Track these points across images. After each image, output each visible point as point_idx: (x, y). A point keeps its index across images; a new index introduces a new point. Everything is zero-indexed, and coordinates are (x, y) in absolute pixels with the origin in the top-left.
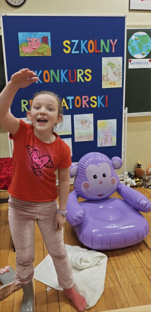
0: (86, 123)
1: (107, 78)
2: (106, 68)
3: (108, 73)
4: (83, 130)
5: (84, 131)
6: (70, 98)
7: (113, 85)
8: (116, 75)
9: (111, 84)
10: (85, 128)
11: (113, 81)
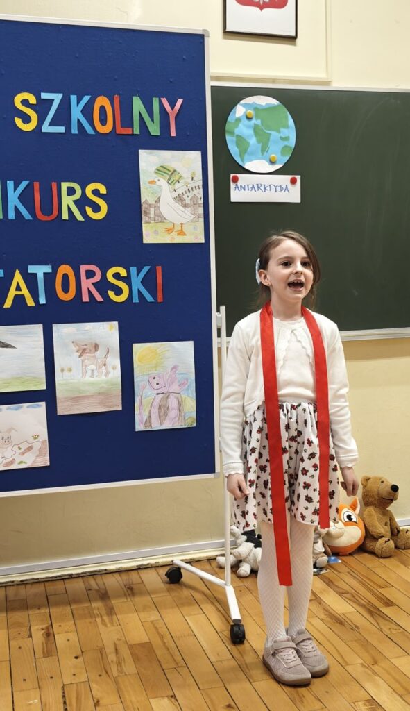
0: (96, 350)
1: (157, 212)
2: (152, 182)
3: (159, 198)
4: (84, 374)
5: (88, 379)
6: (40, 270)
7: (178, 234)
8: (185, 206)
9: (169, 230)
10: (93, 367)
11: (177, 222)
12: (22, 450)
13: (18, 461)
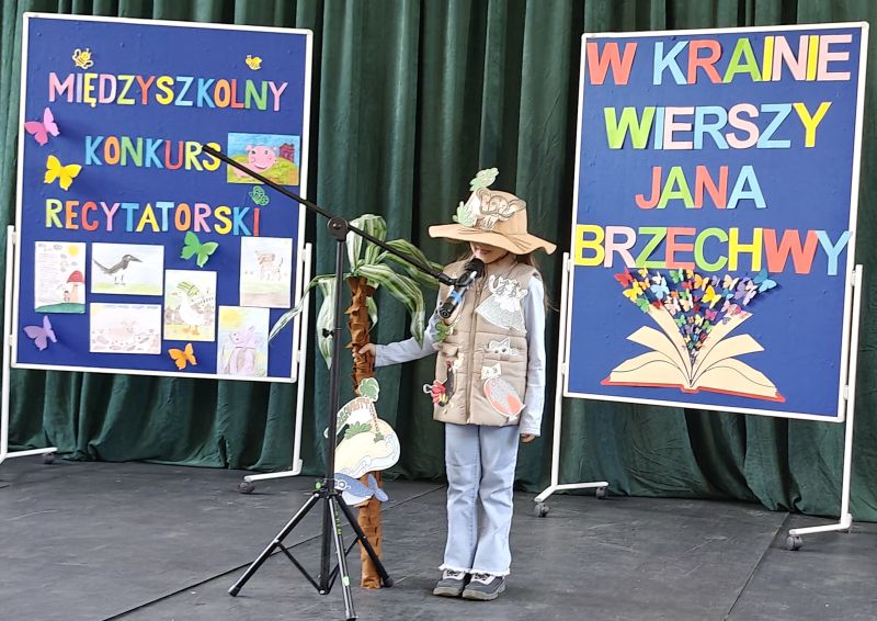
6: (165, 206)
12: (141, 340)
13: (137, 347)
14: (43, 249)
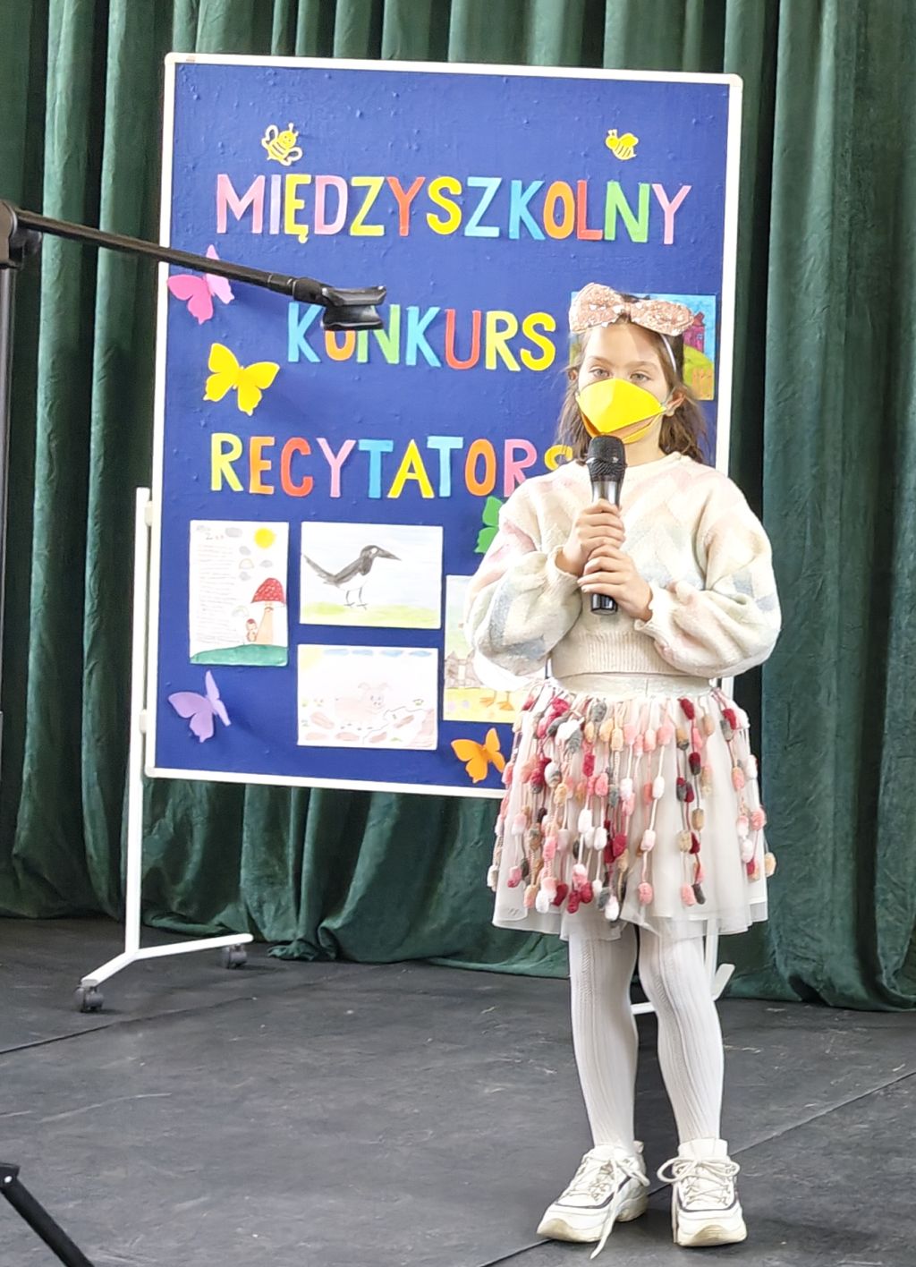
6: (444, 445)
12: (398, 721)
13: (391, 736)
14: (205, 535)
